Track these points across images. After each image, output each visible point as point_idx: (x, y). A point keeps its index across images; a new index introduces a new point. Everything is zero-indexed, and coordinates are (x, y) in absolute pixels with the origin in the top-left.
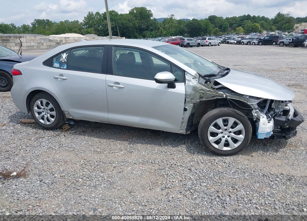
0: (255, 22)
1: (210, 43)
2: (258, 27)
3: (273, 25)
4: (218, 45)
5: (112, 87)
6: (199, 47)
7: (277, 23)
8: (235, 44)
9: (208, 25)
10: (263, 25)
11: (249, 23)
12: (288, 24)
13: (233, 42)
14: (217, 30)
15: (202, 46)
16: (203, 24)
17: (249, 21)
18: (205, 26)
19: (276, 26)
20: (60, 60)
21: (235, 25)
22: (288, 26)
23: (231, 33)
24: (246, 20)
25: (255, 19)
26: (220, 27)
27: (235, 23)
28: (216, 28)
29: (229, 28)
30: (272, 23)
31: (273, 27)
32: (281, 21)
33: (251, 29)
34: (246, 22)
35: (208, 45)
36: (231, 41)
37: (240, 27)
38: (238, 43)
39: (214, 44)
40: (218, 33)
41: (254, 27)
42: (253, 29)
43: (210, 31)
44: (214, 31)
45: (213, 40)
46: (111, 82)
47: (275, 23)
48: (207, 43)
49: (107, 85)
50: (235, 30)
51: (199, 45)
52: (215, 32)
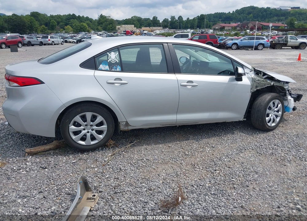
0: (81, 22)
1: (53, 41)
2: (85, 26)
3: (98, 26)
4: (62, 44)
5: (185, 86)
6: (42, 45)
7: (102, 23)
8: (75, 43)
9: (32, 22)
10: (89, 25)
11: (76, 23)
12: (111, 26)
13: (73, 41)
14: (44, 28)
15: (45, 45)
16: (26, 21)
17: (75, 20)
18: (29, 23)
19: (101, 27)
20: (108, 61)
21: (61, 23)
22: (111, 27)
23: (60, 31)
24: (73, 19)
25: (80, 19)
26: (46, 25)
27: (62, 22)
28: (43, 26)
29: (57, 26)
30: (96, 23)
31: (99, 27)
32: (104, 22)
33: (79, 28)
34: (73, 21)
35: (52, 44)
36: (70, 40)
37: (68, 26)
38: (78, 42)
39: (57, 43)
40: (46, 32)
41: (82, 27)
42: (81, 28)
43: (36, 29)
44: (40, 28)
45: (55, 38)
46: (184, 81)
47: (99, 24)
48: (50, 42)
49: (179, 85)
50: (64, 29)
51: (41, 44)
52: (42, 30)
